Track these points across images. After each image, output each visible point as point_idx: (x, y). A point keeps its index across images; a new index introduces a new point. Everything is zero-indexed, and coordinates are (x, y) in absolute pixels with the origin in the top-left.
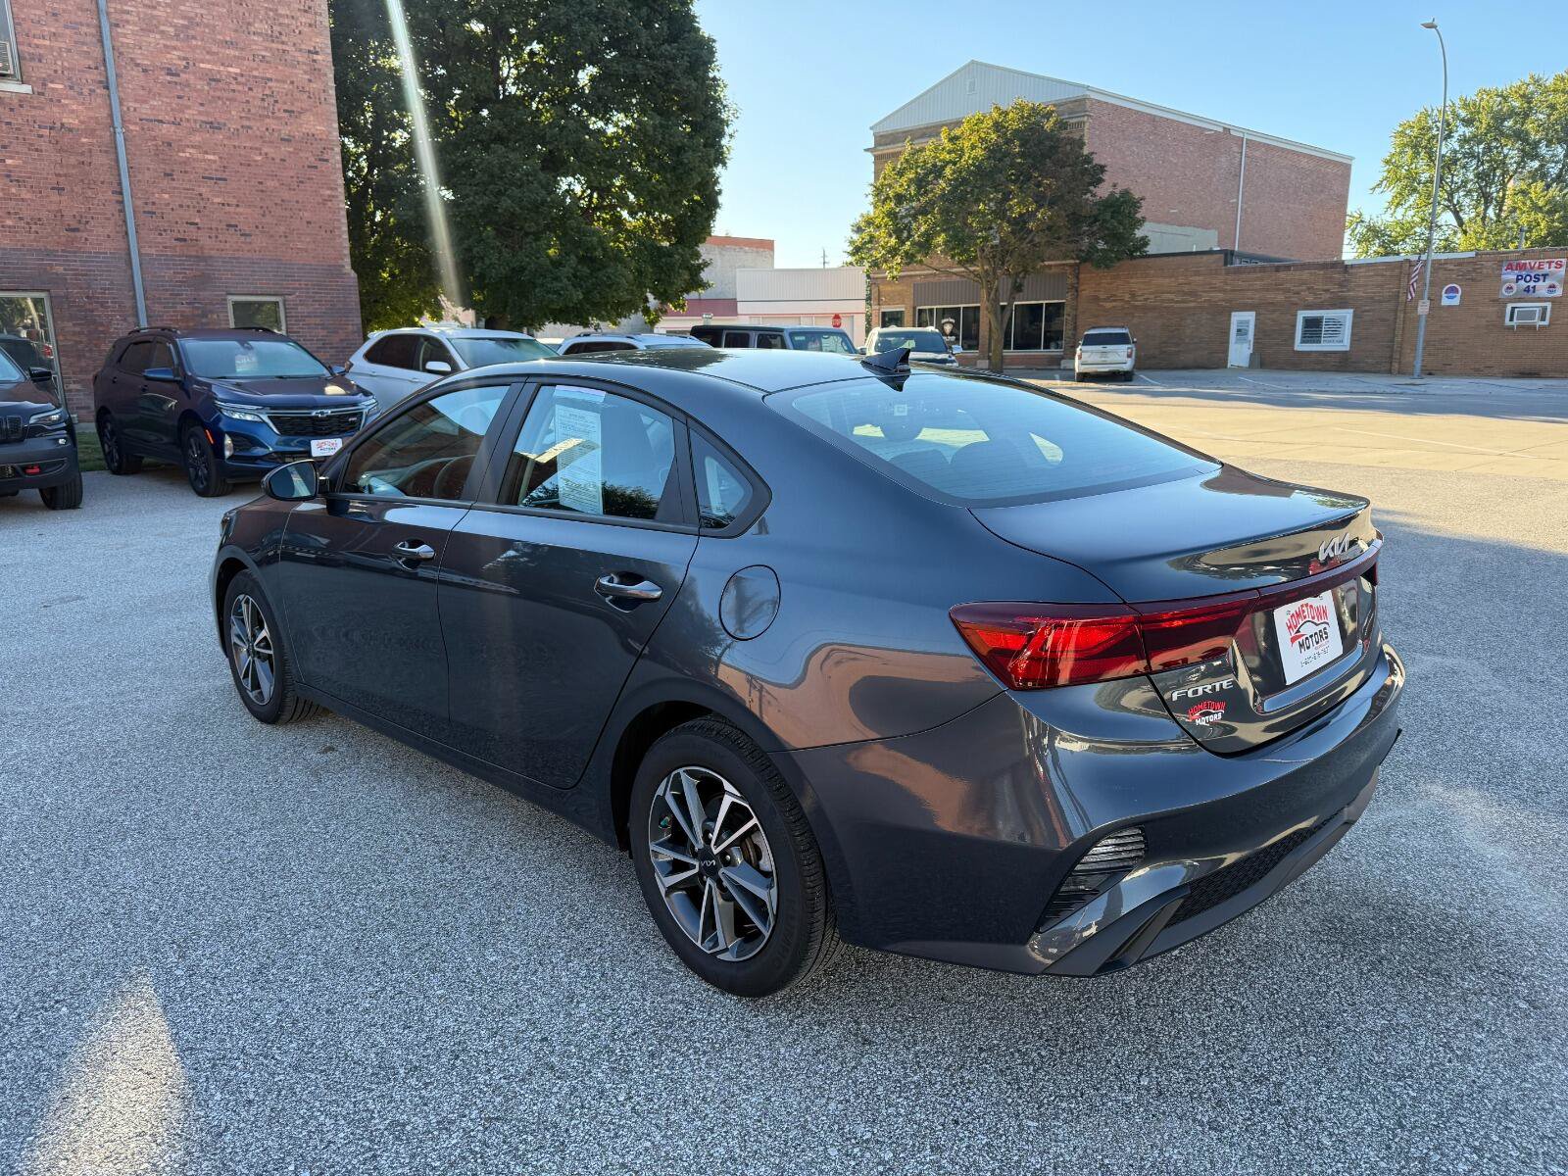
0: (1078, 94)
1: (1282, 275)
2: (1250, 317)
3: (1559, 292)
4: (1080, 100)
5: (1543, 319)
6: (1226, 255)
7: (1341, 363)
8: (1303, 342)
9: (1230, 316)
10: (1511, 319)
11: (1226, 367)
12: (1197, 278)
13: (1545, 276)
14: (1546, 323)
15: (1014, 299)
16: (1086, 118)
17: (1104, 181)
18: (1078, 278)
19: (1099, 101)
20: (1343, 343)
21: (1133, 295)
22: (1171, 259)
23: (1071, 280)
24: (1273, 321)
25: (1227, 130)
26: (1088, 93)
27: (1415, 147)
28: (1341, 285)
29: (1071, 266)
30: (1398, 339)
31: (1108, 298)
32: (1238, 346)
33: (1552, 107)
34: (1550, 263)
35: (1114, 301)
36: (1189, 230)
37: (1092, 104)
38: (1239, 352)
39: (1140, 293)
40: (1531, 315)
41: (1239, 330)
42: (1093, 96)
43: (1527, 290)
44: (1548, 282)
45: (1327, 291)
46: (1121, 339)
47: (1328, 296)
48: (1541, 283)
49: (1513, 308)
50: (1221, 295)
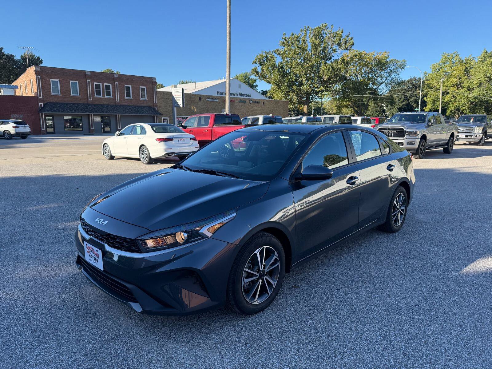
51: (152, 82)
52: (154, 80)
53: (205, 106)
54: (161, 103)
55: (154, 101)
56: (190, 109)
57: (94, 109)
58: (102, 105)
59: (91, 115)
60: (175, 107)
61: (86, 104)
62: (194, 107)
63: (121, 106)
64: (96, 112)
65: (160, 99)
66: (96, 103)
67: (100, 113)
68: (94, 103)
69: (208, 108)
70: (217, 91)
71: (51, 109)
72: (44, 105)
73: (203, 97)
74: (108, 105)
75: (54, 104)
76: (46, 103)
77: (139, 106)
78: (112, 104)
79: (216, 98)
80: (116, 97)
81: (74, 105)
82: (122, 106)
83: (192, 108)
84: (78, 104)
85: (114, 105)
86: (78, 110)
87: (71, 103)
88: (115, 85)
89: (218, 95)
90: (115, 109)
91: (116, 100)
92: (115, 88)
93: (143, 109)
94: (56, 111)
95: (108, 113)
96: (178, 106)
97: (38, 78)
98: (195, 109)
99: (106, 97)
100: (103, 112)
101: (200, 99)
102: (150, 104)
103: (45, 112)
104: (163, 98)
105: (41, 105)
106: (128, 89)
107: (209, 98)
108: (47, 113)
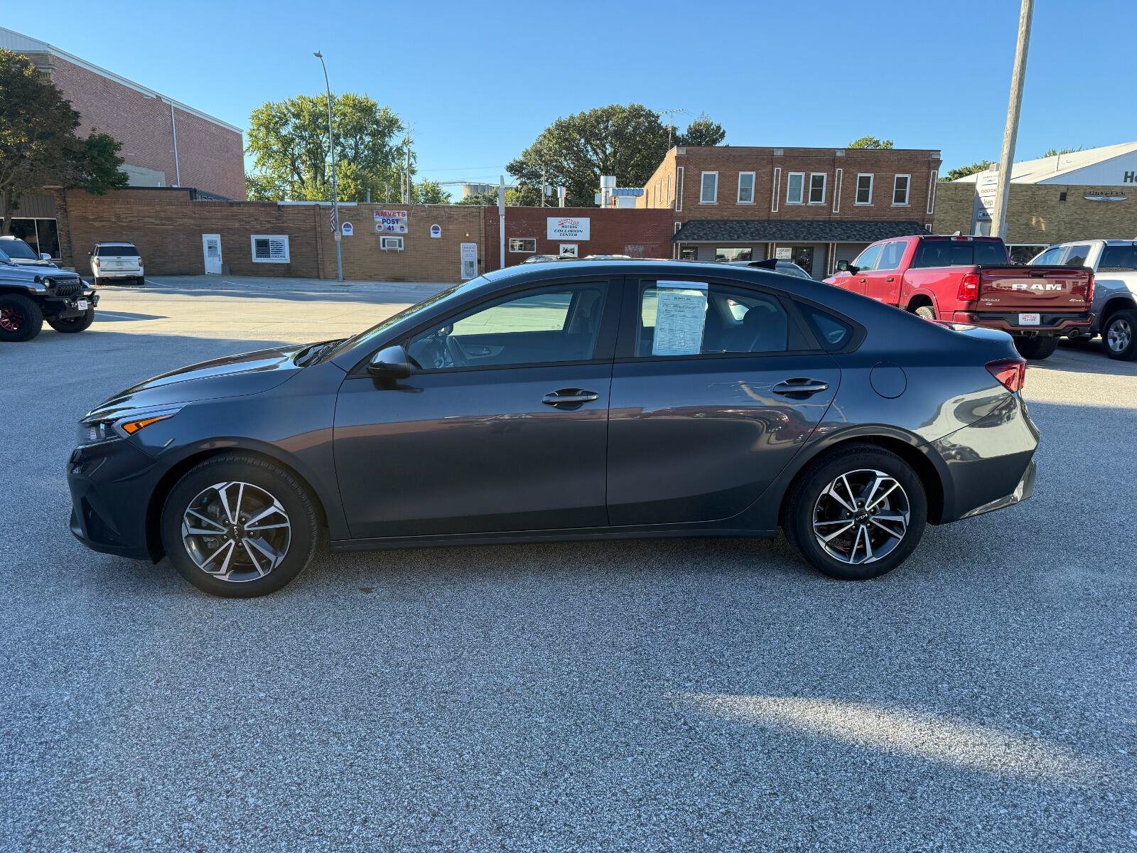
0: (41, 49)
1: (235, 209)
2: (216, 238)
3: (406, 231)
4: (43, 55)
5: (400, 246)
6: (191, 192)
7: (286, 272)
8: (257, 257)
9: (201, 237)
10: (384, 246)
11: (204, 274)
12: (171, 207)
13: (397, 220)
14: (402, 249)
15: (11, 214)
16: (50, 71)
17: (80, 124)
18: (64, 200)
19: (59, 58)
20: (285, 258)
21: (119, 218)
22: (147, 191)
23: (59, 202)
24: (233, 240)
25: (159, 98)
26: (49, 50)
27: (267, 128)
28: (277, 219)
29: (57, 190)
30: (320, 256)
31: (96, 218)
32: (211, 258)
33: (344, 115)
34: (399, 213)
35: (103, 221)
36: (144, 170)
37: (54, 60)
38: (213, 264)
39: (124, 216)
40: (393, 243)
41: (210, 248)
42: (54, 53)
43: (389, 228)
44: (399, 225)
45: (269, 222)
46: (131, 252)
47: (269, 225)
48: (395, 225)
49: (384, 240)
50: (192, 222)
51: (929, 162)
52: (933, 157)
53: (1077, 216)
54: (945, 213)
55: (926, 209)
56: (1028, 225)
57: (779, 230)
58: (798, 223)
59: (772, 244)
60: (979, 221)
61: (764, 221)
62: (1041, 219)
63: (840, 222)
64: (782, 238)
65: (944, 201)
66: (787, 217)
67: (791, 239)
68: (782, 218)
69: (1088, 221)
70: (1127, 173)
71: (694, 234)
72: (683, 225)
73: (1073, 191)
74: (812, 222)
75: (701, 222)
76: (687, 221)
77: (885, 222)
78: (821, 219)
79: (1121, 192)
80: (832, 203)
81: (739, 223)
82: (844, 222)
83: (1034, 222)
84: (747, 222)
85: (825, 222)
86: (745, 234)
87: (735, 221)
88: (834, 176)
89: (1128, 184)
90: (825, 230)
91: (831, 208)
92: (834, 181)
93: (895, 228)
94: (701, 238)
95: (808, 239)
96: (986, 218)
97: (680, 170)
98: (1043, 226)
99: (810, 203)
100: (797, 238)
101: (1063, 197)
102: (915, 216)
103: (681, 239)
104: (953, 200)
105: (678, 225)
106: (865, 182)
107: (1096, 194)
108: (686, 242)
